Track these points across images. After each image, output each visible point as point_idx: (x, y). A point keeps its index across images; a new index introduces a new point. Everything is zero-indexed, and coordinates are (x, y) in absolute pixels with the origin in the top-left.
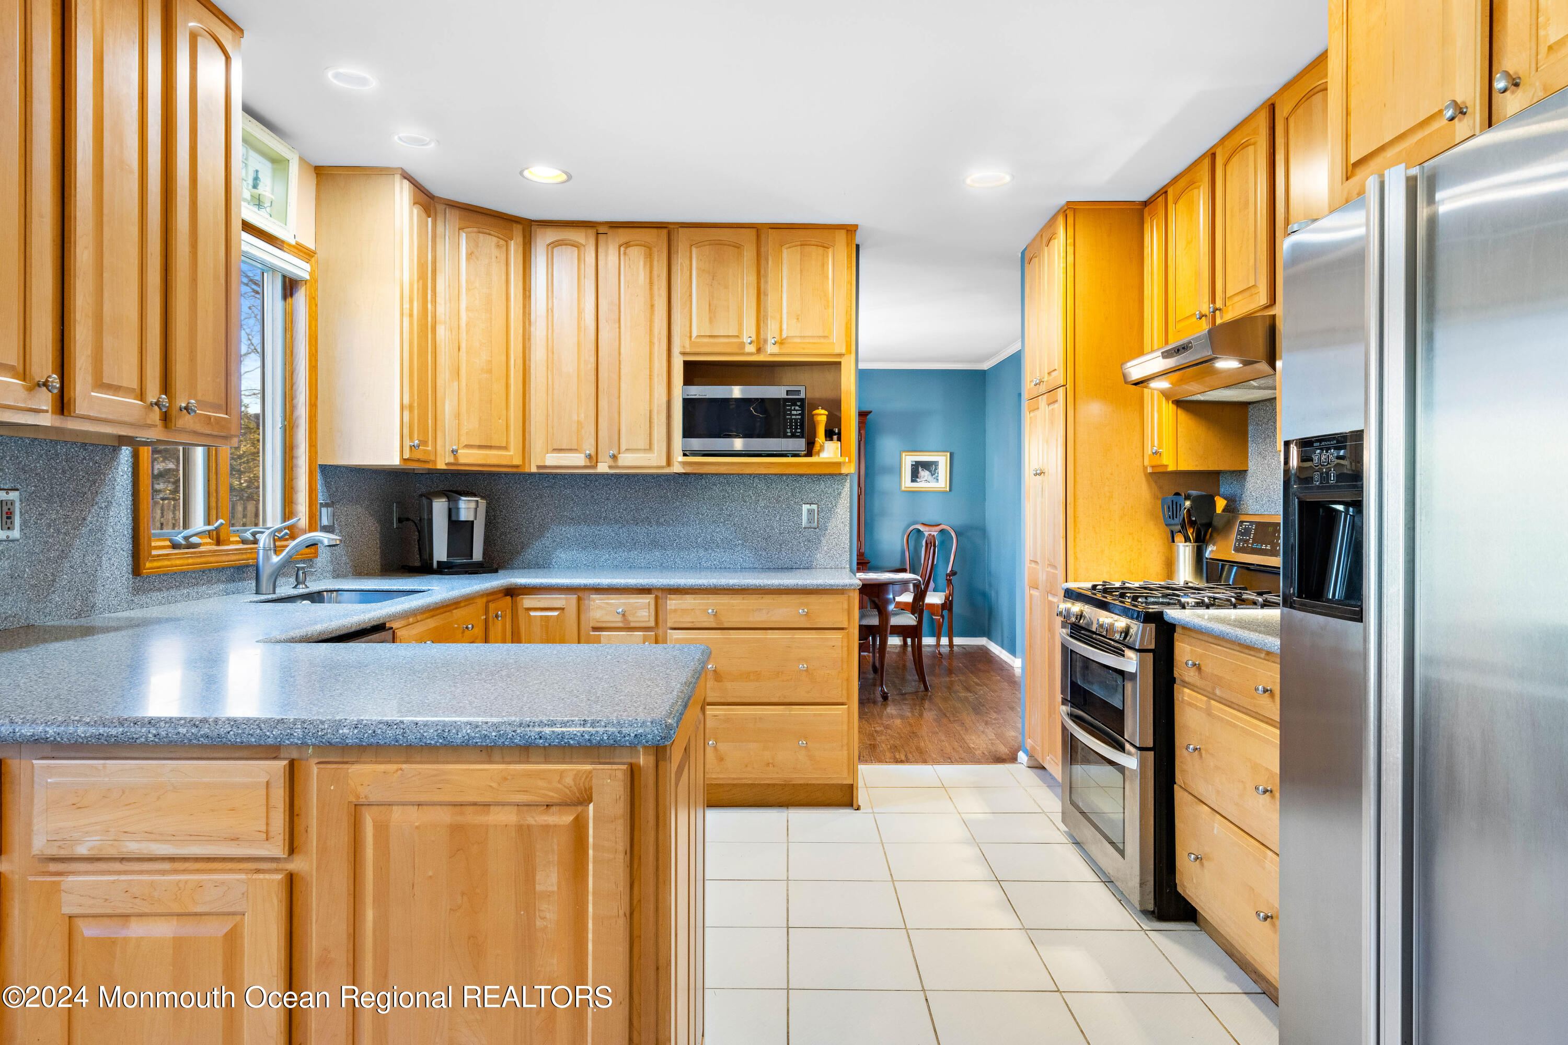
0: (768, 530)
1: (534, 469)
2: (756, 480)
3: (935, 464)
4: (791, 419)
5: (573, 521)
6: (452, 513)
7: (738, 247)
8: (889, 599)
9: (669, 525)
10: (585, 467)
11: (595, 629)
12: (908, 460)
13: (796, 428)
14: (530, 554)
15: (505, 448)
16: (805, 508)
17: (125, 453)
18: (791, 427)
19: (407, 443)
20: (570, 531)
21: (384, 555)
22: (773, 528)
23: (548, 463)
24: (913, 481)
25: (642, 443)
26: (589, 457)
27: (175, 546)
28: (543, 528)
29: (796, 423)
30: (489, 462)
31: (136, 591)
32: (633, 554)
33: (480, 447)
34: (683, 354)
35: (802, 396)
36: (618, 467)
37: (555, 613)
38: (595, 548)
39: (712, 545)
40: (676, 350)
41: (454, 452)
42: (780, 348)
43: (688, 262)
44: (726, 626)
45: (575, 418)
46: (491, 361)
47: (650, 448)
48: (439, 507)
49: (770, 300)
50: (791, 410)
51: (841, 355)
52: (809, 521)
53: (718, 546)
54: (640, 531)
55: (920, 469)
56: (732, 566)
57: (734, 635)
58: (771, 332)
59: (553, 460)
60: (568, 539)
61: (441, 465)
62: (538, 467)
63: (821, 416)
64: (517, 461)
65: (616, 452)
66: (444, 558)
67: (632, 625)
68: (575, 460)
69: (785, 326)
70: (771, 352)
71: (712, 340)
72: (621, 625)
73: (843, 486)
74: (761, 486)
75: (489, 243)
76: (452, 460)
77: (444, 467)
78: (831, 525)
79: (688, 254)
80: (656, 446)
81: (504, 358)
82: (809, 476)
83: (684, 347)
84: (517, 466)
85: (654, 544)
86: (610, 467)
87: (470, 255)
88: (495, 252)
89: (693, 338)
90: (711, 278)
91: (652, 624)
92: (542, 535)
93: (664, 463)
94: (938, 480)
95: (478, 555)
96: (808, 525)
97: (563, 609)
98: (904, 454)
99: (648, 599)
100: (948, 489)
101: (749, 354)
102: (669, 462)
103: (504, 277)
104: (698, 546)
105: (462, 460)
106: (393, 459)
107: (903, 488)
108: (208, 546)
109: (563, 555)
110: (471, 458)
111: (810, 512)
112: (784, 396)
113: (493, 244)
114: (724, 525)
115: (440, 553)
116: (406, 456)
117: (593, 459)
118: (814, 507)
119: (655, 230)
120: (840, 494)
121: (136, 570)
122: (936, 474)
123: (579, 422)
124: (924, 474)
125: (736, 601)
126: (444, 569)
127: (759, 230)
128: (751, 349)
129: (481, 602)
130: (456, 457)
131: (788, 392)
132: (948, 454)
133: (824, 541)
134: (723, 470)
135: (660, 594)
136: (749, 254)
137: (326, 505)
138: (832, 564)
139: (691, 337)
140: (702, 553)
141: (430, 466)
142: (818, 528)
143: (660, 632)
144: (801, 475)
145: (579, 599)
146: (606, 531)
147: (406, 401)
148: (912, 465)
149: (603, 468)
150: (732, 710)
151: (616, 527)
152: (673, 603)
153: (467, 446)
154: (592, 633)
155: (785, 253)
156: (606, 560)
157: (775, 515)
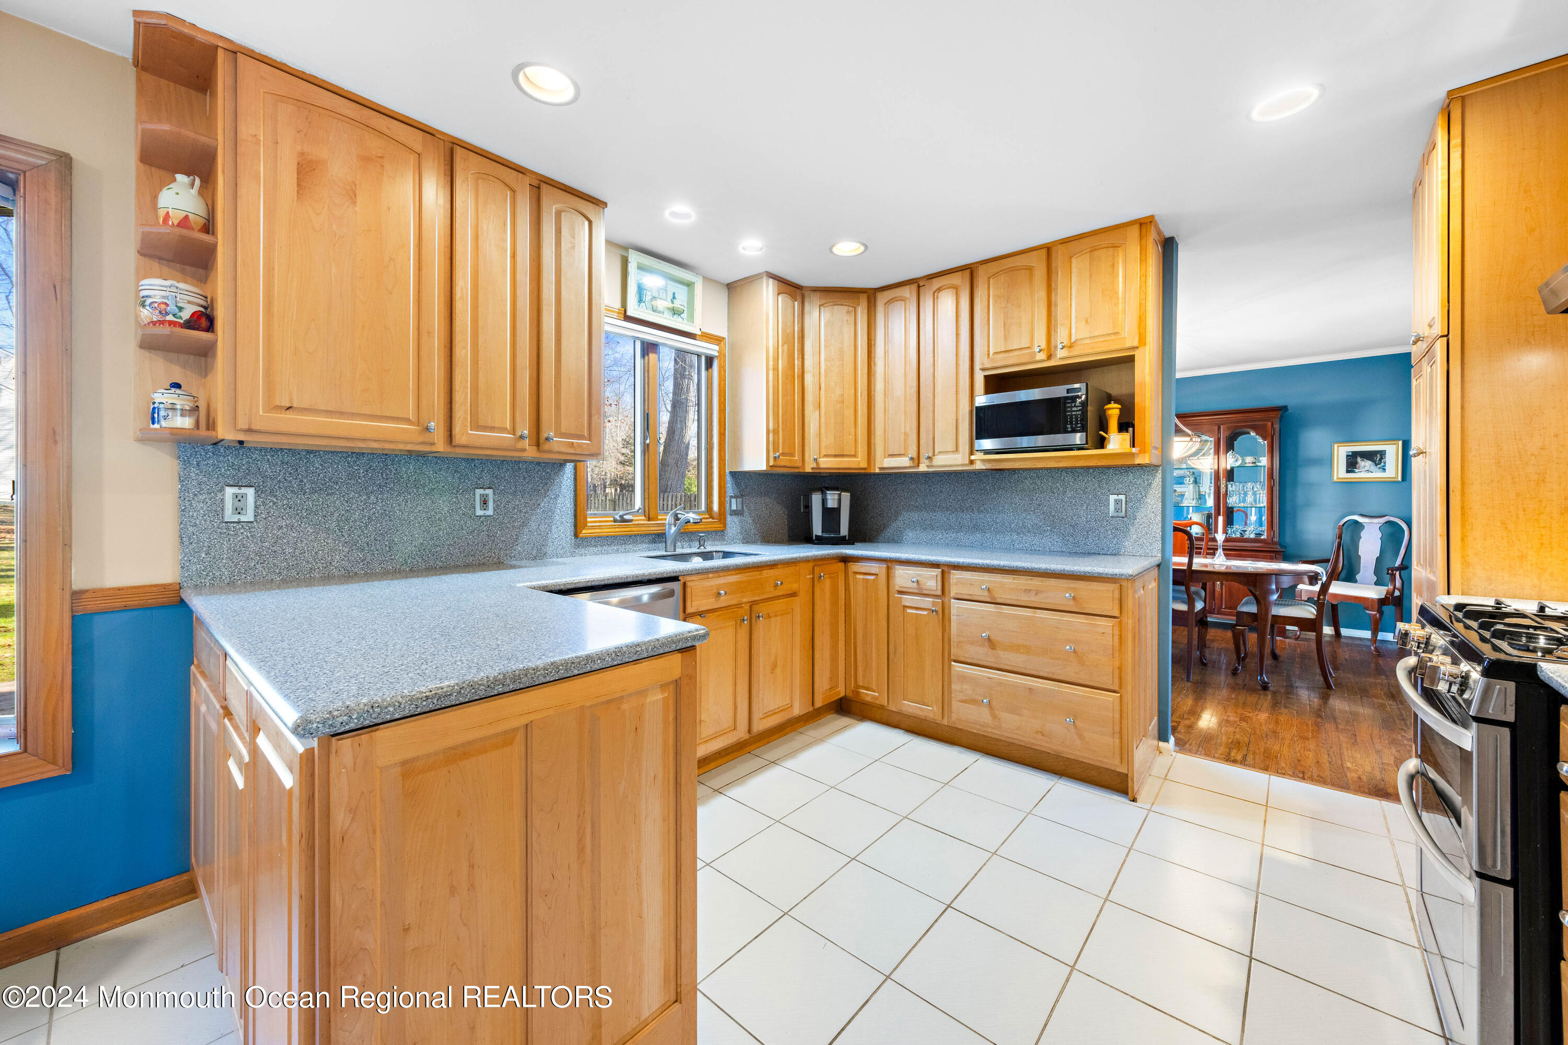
0: (1075, 518)
1: (877, 471)
2: (1064, 474)
3: (1382, 454)
4: (1071, 416)
5: (918, 509)
6: (824, 501)
7: (1030, 269)
8: (1272, 590)
10: (910, 467)
11: (900, 592)
12: (1341, 452)
13: (1076, 423)
14: (889, 532)
15: (855, 456)
16: (1112, 498)
17: (569, 467)
18: (1071, 423)
19: (772, 455)
20: (915, 516)
21: (791, 529)
22: (1079, 517)
23: (885, 465)
24: (1348, 471)
25: (950, 446)
26: (912, 459)
27: (615, 521)
28: (897, 514)
29: (1077, 419)
30: (841, 466)
31: (577, 546)
32: (961, 535)
33: (835, 456)
34: (983, 370)
35: (1085, 393)
36: (932, 466)
37: (872, 577)
38: (933, 529)
39: (1023, 530)
40: (977, 366)
41: (815, 460)
42: (1069, 352)
43: (986, 291)
44: (999, 601)
45: (904, 430)
46: (843, 395)
47: (957, 450)
48: (816, 498)
49: (1061, 308)
50: (1071, 407)
51: (1134, 350)
52: (1116, 510)
53: (1029, 532)
54: (966, 517)
55: (1359, 459)
56: (1041, 549)
57: (1006, 610)
58: (1061, 336)
59: (889, 463)
60: (914, 522)
61: (808, 469)
62: (881, 469)
63: (1113, 411)
64: (863, 464)
65: (930, 455)
66: (820, 534)
67: (925, 592)
68: (903, 462)
69: (1073, 331)
70: (1061, 357)
71: (1007, 355)
72: (916, 591)
73: (1154, 476)
74: (1069, 478)
76: (815, 466)
77: (810, 471)
78: (1140, 515)
79: (986, 286)
80: (961, 449)
81: (853, 391)
82: (1115, 467)
83: (983, 364)
84: (865, 469)
85: (976, 528)
86: (928, 466)
88: (846, 317)
89: (990, 356)
90: (1006, 301)
91: (939, 593)
92: (896, 519)
93: (967, 461)
94: (1385, 469)
95: (844, 531)
96: (1116, 514)
97: (877, 575)
98: (1336, 446)
99: (937, 572)
100: (1400, 479)
101: (1040, 361)
102: (971, 461)
103: (853, 333)
104: (1012, 530)
105: (822, 466)
106: (763, 467)
107: (1335, 479)
108: (641, 519)
110: (828, 464)
111: (1117, 502)
112: (1065, 394)
113: (845, 311)
114: (1034, 513)
115: (817, 530)
116: (771, 464)
117: (917, 460)
118: (1122, 497)
119: (960, 273)
120: (1150, 484)
121: (576, 535)
122: (1382, 464)
123: (906, 434)
124: (1365, 464)
125: (1010, 581)
126: (820, 541)
127: (1049, 250)
128: (1042, 356)
129: (811, 564)
130: (817, 463)
131: (1068, 391)
132: (1400, 443)
133: (1132, 530)
134: (1017, 465)
135: (946, 569)
137: (736, 497)
138: (1141, 552)
139: (989, 355)
140: (1015, 537)
141: (801, 470)
142: (1127, 518)
143: (946, 600)
144: (1108, 467)
145: (888, 568)
146: (940, 516)
147: (771, 427)
148: (1347, 456)
149: (923, 468)
150: (1005, 676)
152: (956, 575)
153: (826, 456)
154: (896, 595)
155: (1074, 263)
156: (941, 539)
157: (1082, 505)
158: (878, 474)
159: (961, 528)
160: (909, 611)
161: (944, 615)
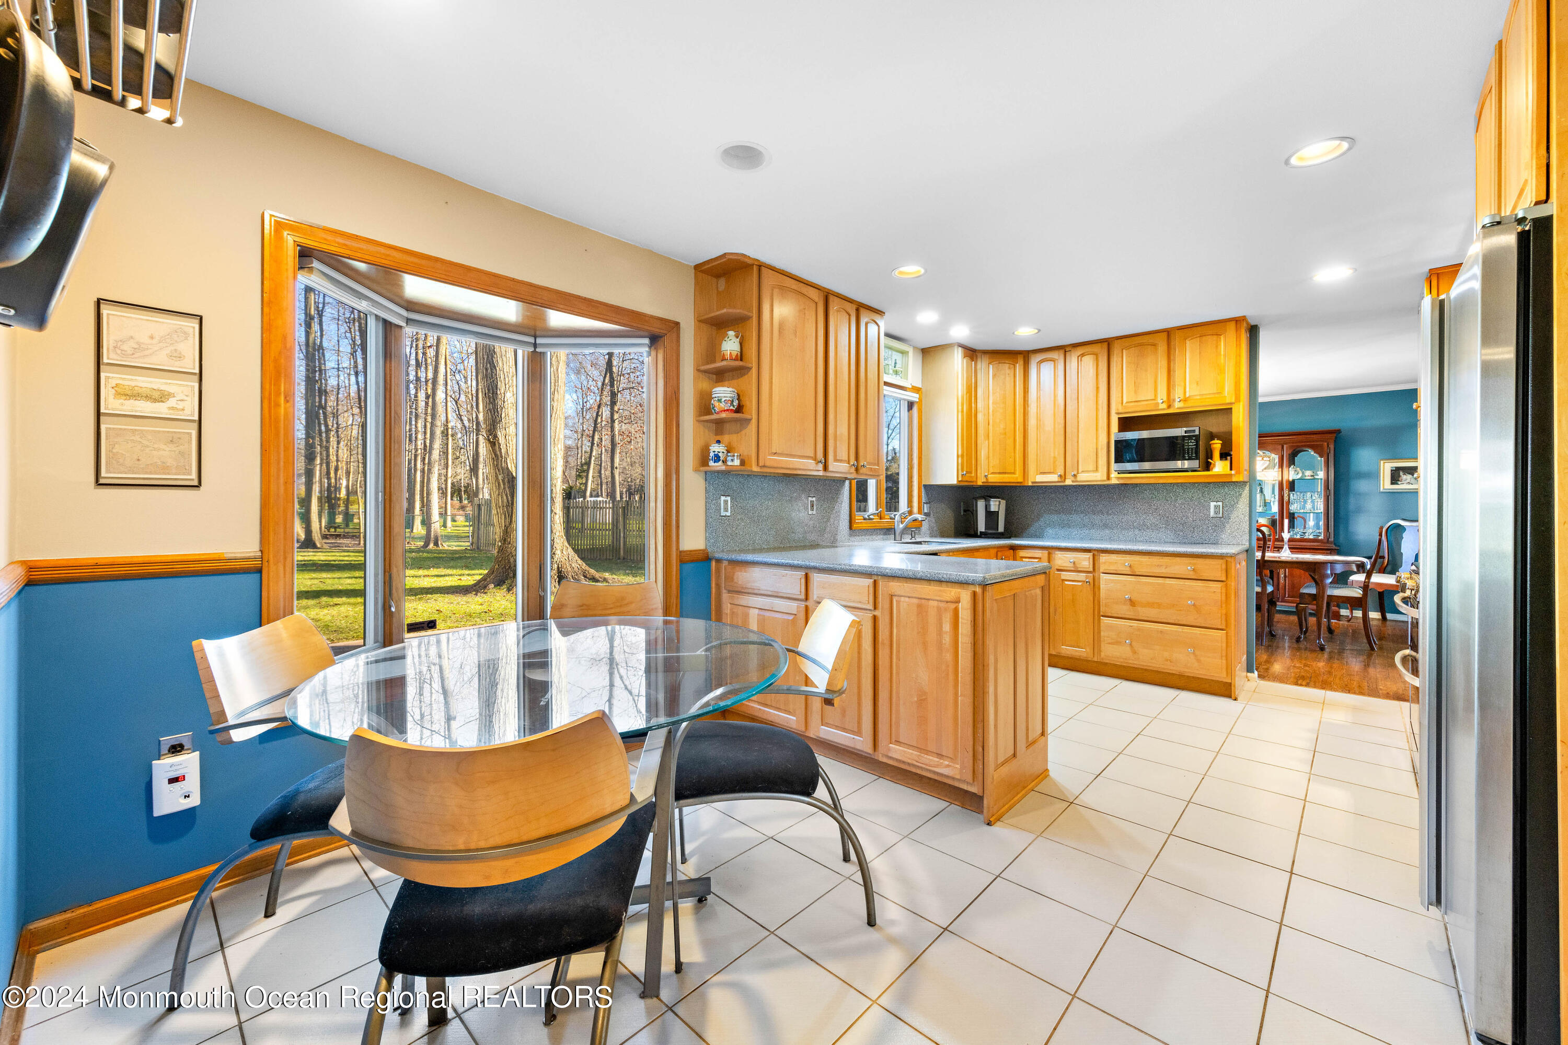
0: (1184, 518)
1: (1030, 484)
2: (1175, 487)
4: (1188, 448)
5: (1058, 512)
6: (987, 507)
7: (1154, 345)
8: (1328, 575)
9: (1115, 515)
10: (1058, 482)
11: (1058, 570)
12: (1386, 468)
13: (1192, 454)
14: (1032, 530)
15: (1014, 473)
16: (1213, 504)
17: (847, 482)
18: (1188, 454)
19: (960, 473)
20: (1055, 518)
21: (956, 528)
22: (1187, 517)
23: (1037, 480)
24: (1393, 483)
25: (1091, 467)
26: (1060, 476)
27: (865, 519)
28: (1039, 517)
29: (1191, 451)
30: (1004, 481)
31: (851, 535)
32: (1093, 531)
33: (1000, 473)
34: (1118, 413)
35: (1197, 433)
36: (1077, 481)
40: (1113, 412)
41: (986, 476)
42: (1184, 404)
43: (1120, 359)
44: (1137, 573)
45: (1052, 455)
46: (1006, 429)
47: (1097, 470)
48: (981, 504)
49: (1178, 374)
50: (1188, 443)
51: (1231, 404)
52: (1216, 513)
53: (1148, 528)
54: (1097, 519)
55: (1401, 473)
57: (1143, 579)
58: (1178, 394)
59: (1041, 479)
61: (980, 483)
62: (1032, 483)
63: (1217, 445)
64: (1020, 480)
65: (1075, 473)
66: (983, 530)
67: (1079, 569)
68: (1052, 478)
69: (1187, 389)
70: (1178, 407)
71: (1136, 404)
72: (1072, 569)
73: (1243, 490)
74: (1180, 490)
75: (1006, 368)
76: (985, 480)
78: (1233, 516)
79: (1121, 355)
80: (1100, 469)
81: (1013, 426)
82: (1215, 483)
83: (1118, 410)
84: (1021, 483)
85: (1106, 526)
86: (1073, 481)
87: (994, 376)
88: (1008, 371)
89: (1124, 404)
90: (1136, 367)
91: (1091, 569)
92: (1039, 519)
93: (1105, 478)
95: (1001, 529)
96: (1215, 516)
98: (1381, 462)
99: (1089, 555)
101: (1162, 409)
102: (1108, 478)
103: (1013, 384)
105: (990, 481)
106: (954, 481)
107: (1381, 489)
108: (876, 519)
109: (1051, 531)
110: (995, 479)
111: (1216, 507)
112: (1182, 434)
114: (1152, 515)
115: (981, 527)
116: (960, 479)
117: (1063, 477)
118: (1220, 504)
119: (1100, 344)
120: (1240, 495)
121: (851, 528)
123: (1054, 457)
124: (1406, 477)
125: (1145, 559)
126: (983, 535)
127: (1168, 333)
128: (1164, 406)
129: (996, 550)
130: (987, 479)
131: (1186, 432)
133: (1228, 526)
134: (1145, 481)
135: (1096, 553)
136: (1162, 348)
137: (927, 503)
138: (1234, 542)
139: (1122, 403)
140: (1137, 532)
141: (974, 484)
142: (1223, 518)
143: (1096, 575)
144: (1209, 483)
145: (1049, 554)
146: (1075, 518)
147: (960, 453)
148: (1392, 471)
149: (1068, 482)
150: (1140, 624)
151: (1082, 516)
152: (1103, 558)
153: (993, 473)
154: (1056, 572)
155: (1188, 342)
157: (1189, 509)
158: (1031, 487)
159: (1093, 526)
160: (1066, 583)
161: (1094, 585)
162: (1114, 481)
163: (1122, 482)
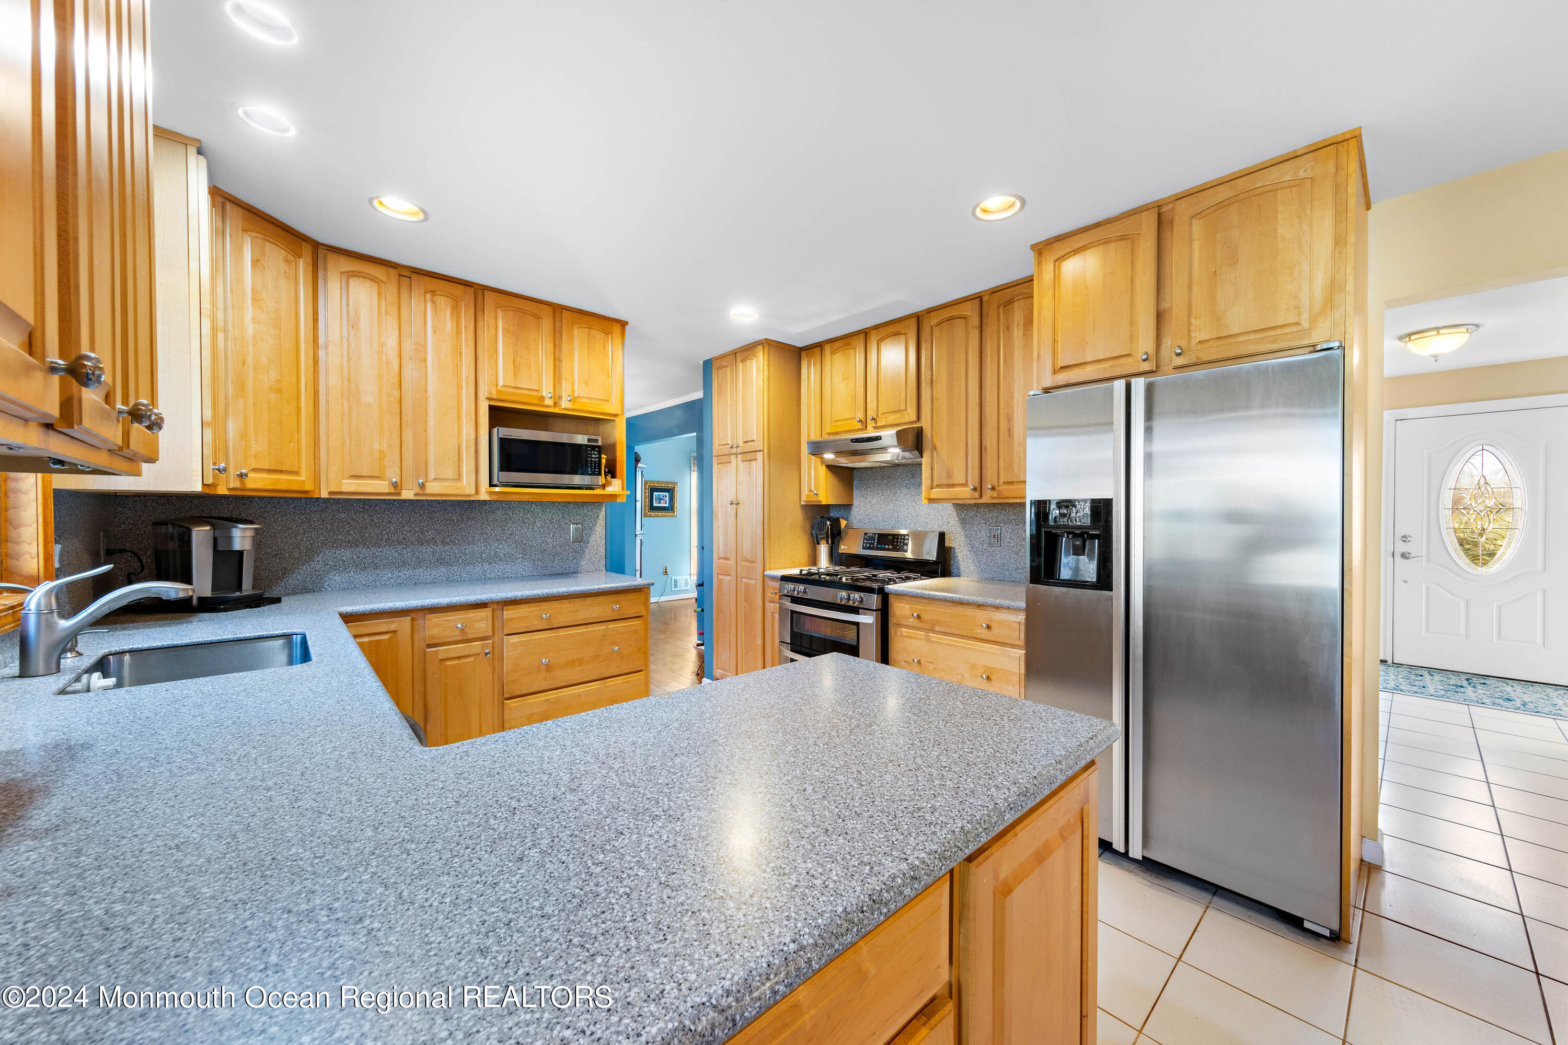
0: (543, 545)
1: (324, 494)
2: (534, 506)
4: (591, 461)
6: (220, 542)
7: (538, 317)
9: (455, 544)
10: (388, 494)
11: (432, 645)
13: (595, 468)
15: (296, 473)
16: (572, 527)
18: (591, 466)
19: (210, 466)
20: (347, 554)
22: (547, 543)
23: (344, 489)
25: (450, 473)
26: (395, 485)
29: (595, 464)
30: (278, 487)
33: (271, 472)
34: (489, 399)
35: (600, 443)
36: (425, 494)
37: (386, 637)
38: (377, 568)
39: (496, 559)
40: (482, 395)
41: (241, 476)
42: (573, 405)
43: (494, 321)
44: (552, 626)
45: (377, 447)
46: (281, 381)
47: (460, 479)
48: (200, 536)
49: (565, 365)
50: (591, 454)
51: (616, 415)
52: (575, 537)
53: (501, 560)
54: (426, 551)
56: (513, 576)
58: (565, 393)
59: (349, 486)
60: (344, 561)
62: (330, 493)
64: (308, 487)
65: (422, 481)
66: (208, 594)
67: (470, 637)
68: (378, 487)
69: (576, 388)
70: (565, 406)
71: (515, 391)
72: (459, 638)
73: (600, 510)
74: (538, 510)
75: (276, 255)
76: (237, 484)
77: (226, 492)
78: (592, 540)
79: (494, 314)
80: (463, 477)
81: (294, 379)
82: (575, 503)
83: (491, 393)
84: (307, 492)
85: (440, 561)
86: (416, 494)
87: (255, 262)
88: (283, 267)
89: (499, 388)
90: (515, 338)
91: (490, 633)
93: (473, 492)
96: (574, 540)
97: (395, 631)
99: (485, 613)
101: (548, 406)
102: (477, 492)
103: (293, 295)
104: (483, 561)
105: (247, 485)
109: (338, 578)
110: (261, 483)
111: (576, 530)
112: (586, 443)
113: (282, 258)
114: (506, 542)
115: (204, 588)
117: (398, 487)
118: (579, 526)
119: (462, 287)
120: (598, 516)
123: (381, 451)
125: (565, 606)
126: (207, 607)
127: (558, 310)
128: (549, 402)
130: (242, 483)
131: (589, 440)
133: (586, 551)
134: (525, 498)
135: (497, 607)
136: (547, 324)
138: (593, 568)
139: (497, 386)
140: (486, 566)
141: (215, 491)
142: (581, 540)
143: (499, 639)
145: (414, 621)
147: (207, 417)
149: (408, 494)
150: (560, 693)
151: (400, 548)
152: (509, 613)
153: (255, 470)
154: (428, 650)
155: (576, 331)
156: (388, 579)
157: (549, 534)
158: (326, 501)
159: (420, 563)
160: (448, 663)
161: (495, 657)
162: (484, 496)
163: (495, 498)
